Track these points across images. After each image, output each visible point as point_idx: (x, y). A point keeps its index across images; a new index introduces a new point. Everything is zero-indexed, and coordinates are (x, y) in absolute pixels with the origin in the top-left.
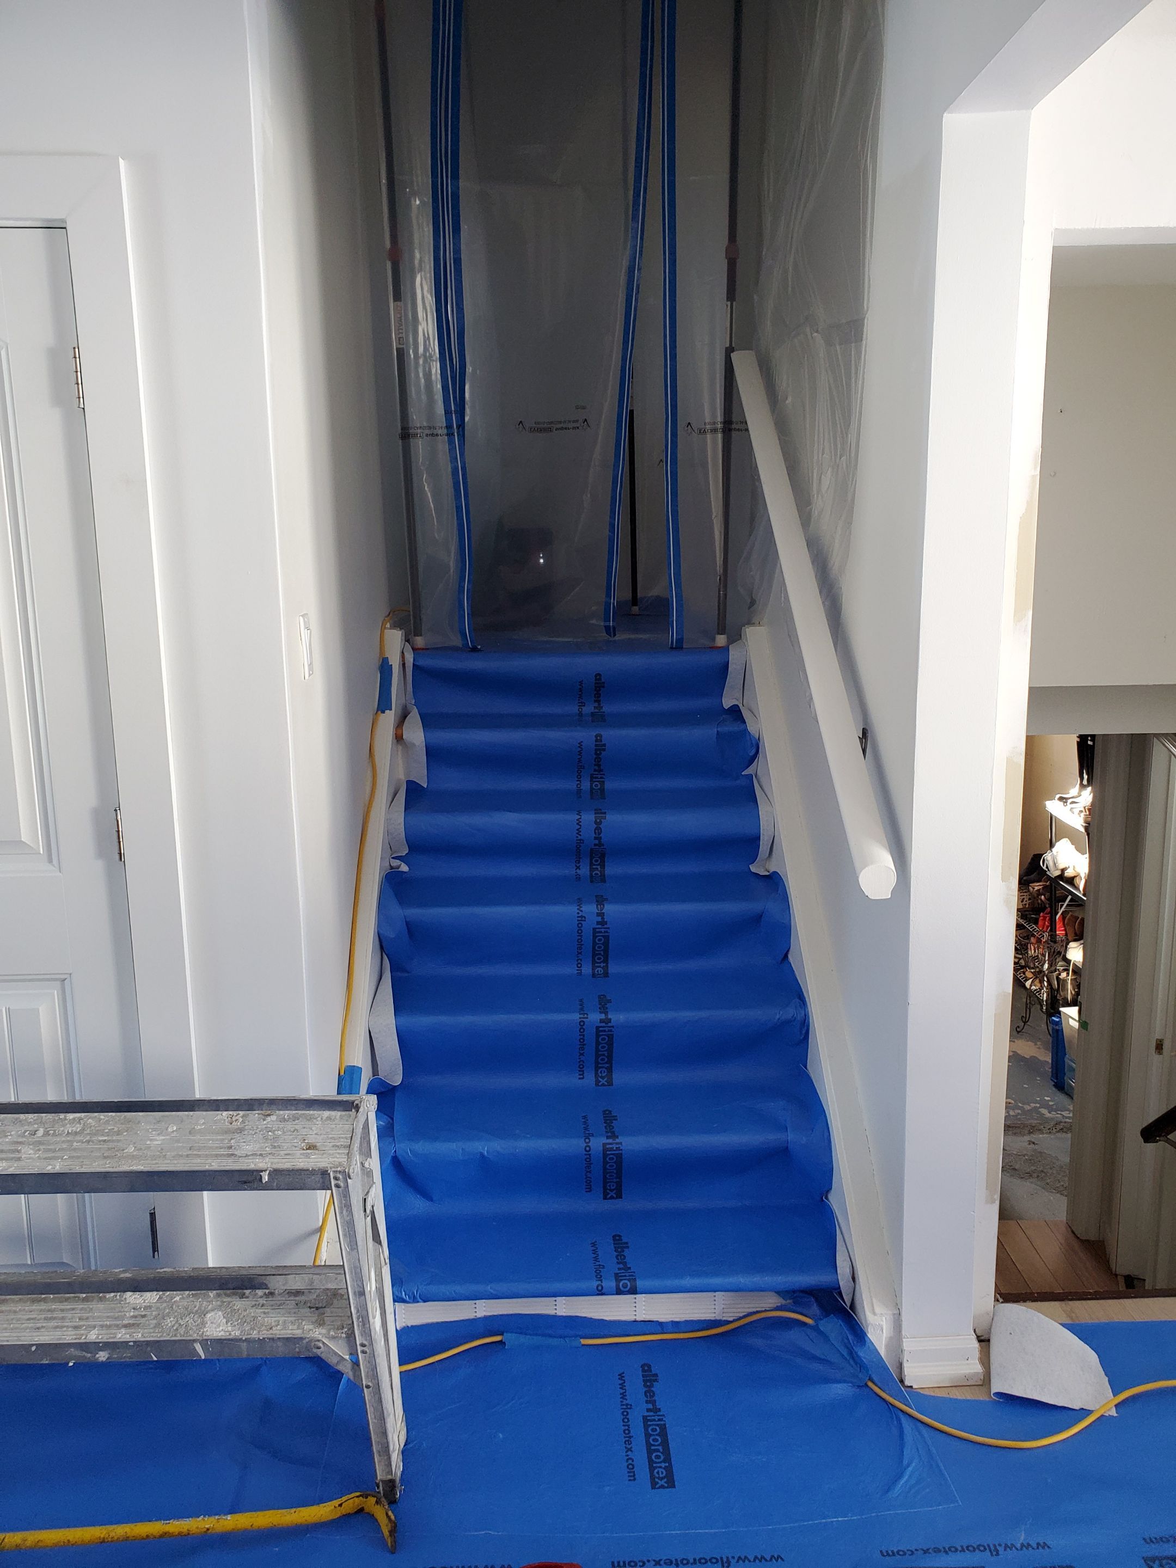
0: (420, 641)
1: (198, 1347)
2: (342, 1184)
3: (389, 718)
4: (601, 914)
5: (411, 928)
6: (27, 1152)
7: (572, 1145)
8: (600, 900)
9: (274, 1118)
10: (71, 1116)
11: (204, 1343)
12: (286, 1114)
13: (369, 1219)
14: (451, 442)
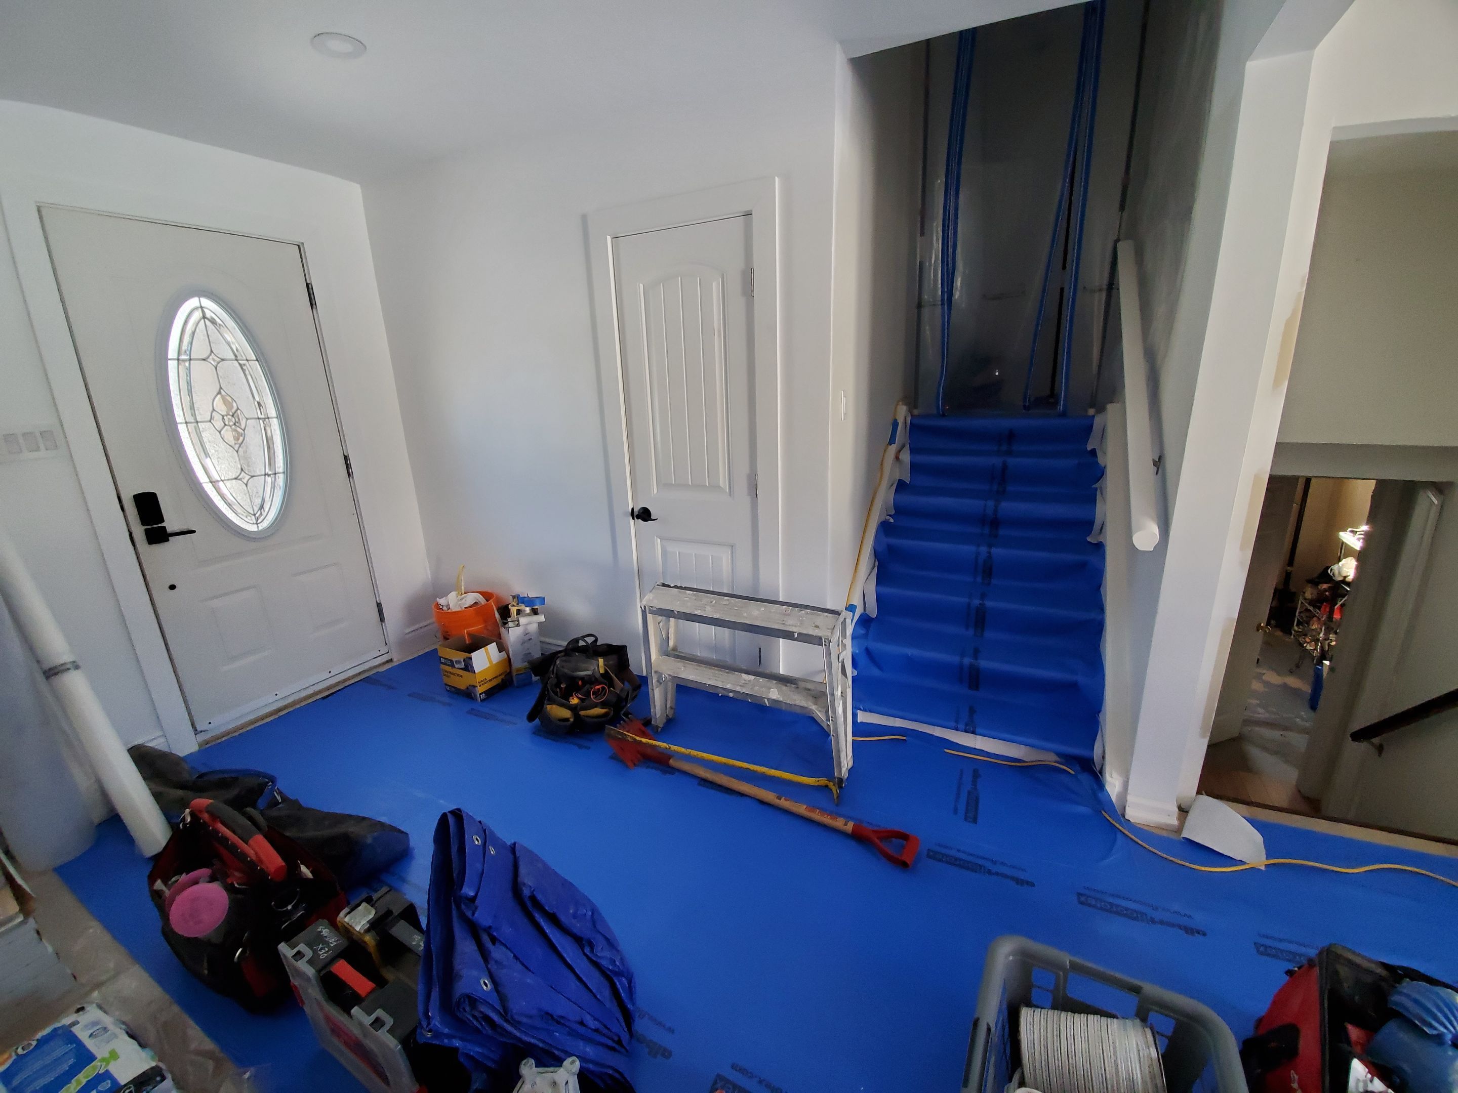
0: (916, 412)
1: (766, 700)
2: (827, 645)
3: (893, 448)
4: (989, 553)
5: (890, 548)
6: (708, 608)
7: (955, 659)
8: (990, 546)
9: (803, 612)
10: (726, 598)
11: (768, 699)
12: (809, 611)
13: (840, 664)
14: (943, 309)
